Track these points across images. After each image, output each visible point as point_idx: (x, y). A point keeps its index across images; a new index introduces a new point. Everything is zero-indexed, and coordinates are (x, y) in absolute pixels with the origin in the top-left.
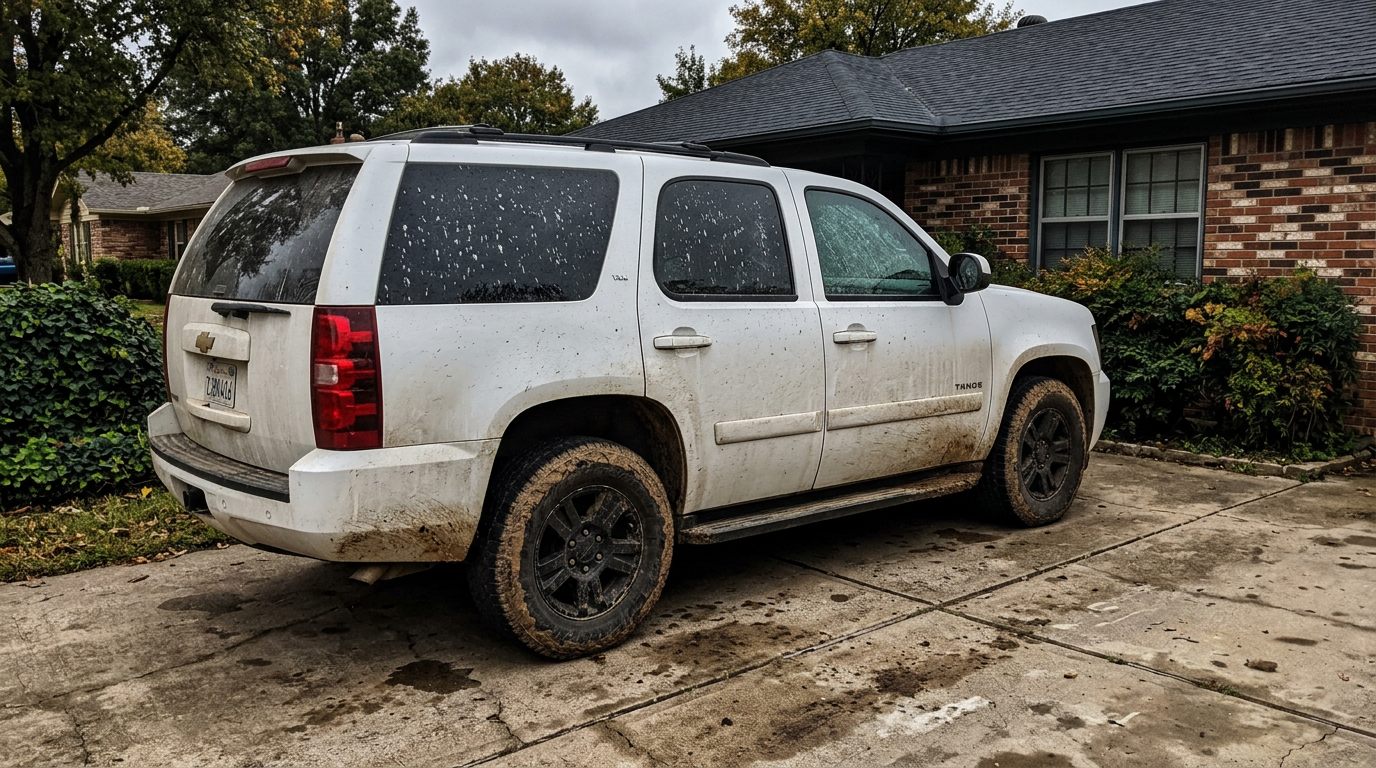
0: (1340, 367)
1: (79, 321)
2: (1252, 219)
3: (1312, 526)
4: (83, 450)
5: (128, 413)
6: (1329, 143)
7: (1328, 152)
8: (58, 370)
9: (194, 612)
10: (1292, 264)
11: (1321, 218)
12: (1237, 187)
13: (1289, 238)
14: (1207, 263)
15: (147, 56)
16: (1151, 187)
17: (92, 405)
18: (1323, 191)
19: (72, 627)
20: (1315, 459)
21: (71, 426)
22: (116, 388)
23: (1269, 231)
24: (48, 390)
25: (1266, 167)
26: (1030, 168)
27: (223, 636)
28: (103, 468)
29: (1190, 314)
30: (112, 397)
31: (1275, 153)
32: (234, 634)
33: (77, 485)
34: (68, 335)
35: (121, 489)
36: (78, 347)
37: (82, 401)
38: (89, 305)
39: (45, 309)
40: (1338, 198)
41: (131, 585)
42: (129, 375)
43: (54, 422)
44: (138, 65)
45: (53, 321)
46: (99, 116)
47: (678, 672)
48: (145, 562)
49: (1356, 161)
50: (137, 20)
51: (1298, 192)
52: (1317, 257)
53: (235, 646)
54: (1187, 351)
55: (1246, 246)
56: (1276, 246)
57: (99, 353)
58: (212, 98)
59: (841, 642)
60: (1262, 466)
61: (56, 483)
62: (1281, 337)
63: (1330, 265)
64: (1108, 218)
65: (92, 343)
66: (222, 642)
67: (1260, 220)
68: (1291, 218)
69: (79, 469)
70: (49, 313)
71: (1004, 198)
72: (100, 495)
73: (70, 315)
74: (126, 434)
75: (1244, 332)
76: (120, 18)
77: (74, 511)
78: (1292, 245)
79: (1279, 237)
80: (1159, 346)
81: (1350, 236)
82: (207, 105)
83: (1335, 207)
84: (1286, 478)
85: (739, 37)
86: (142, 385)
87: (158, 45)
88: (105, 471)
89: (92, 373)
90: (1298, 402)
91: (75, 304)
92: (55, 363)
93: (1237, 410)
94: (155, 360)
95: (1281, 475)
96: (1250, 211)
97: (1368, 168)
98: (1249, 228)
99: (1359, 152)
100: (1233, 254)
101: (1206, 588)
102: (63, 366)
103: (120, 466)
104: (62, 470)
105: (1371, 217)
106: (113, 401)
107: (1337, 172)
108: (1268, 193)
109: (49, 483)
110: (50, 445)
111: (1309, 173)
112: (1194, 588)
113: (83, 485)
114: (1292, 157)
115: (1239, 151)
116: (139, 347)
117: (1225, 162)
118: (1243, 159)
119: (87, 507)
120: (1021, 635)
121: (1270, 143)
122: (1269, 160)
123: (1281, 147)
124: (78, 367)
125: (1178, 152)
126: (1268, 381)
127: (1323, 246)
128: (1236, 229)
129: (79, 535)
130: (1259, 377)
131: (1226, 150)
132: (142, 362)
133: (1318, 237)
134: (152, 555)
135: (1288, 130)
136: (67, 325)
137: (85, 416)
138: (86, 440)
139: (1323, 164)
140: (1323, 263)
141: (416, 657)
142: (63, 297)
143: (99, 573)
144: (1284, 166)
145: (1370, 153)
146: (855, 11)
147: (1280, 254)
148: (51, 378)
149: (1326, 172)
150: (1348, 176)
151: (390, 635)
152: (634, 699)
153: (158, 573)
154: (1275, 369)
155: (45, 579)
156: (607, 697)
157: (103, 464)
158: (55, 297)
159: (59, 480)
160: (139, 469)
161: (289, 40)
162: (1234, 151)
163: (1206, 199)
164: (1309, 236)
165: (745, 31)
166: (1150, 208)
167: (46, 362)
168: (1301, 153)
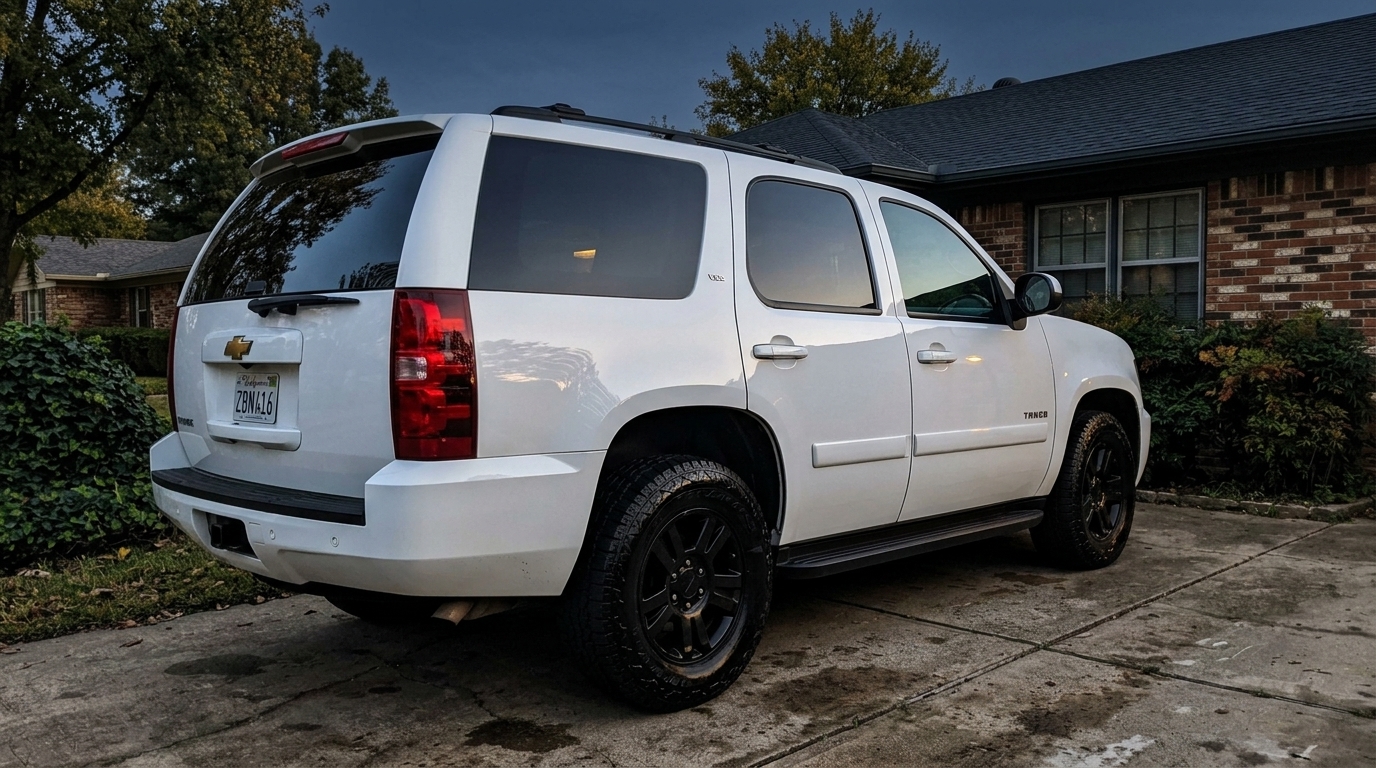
0: (1358, 407)
1: (51, 362)
2: (1254, 262)
3: (1366, 563)
4: (51, 505)
5: (101, 466)
6: (1329, 185)
7: (1330, 194)
8: (25, 416)
9: (210, 677)
10: (1299, 305)
11: (1324, 259)
12: (1238, 230)
13: (1294, 280)
14: (1210, 307)
15: (115, 107)
16: (1149, 232)
17: (61, 455)
18: (1327, 232)
19: (65, 696)
20: (1338, 501)
21: (37, 479)
22: (90, 437)
23: (1273, 273)
24: (12, 437)
25: (1267, 210)
26: (1025, 218)
27: (252, 699)
28: (74, 524)
29: (1204, 356)
30: (85, 446)
31: (1275, 196)
32: (264, 698)
33: (45, 545)
34: (37, 376)
35: (96, 549)
36: (47, 390)
37: (51, 453)
38: (62, 345)
39: (10, 349)
40: (1343, 240)
41: (127, 650)
42: (104, 423)
43: (17, 473)
44: (106, 118)
45: (20, 361)
46: (62, 169)
47: (800, 721)
48: (134, 626)
49: (1358, 202)
50: (106, 72)
51: (1301, 234)
52: (1324, 299)
53: (271, 710)
54: (1200, 394)
55: (1249, 289)
56: (1280, 288)
57: (72, 397)
58: (175, 167)
59: (960, 684)
60: (1287, 509)
61: (21, 543)
62: (1299, 376)
63: (1336, 306)
64: (1105, 265)
65: (63, 386)
66: (254, 706)
67: (1262, 263)
68: (1294, 260)
69: (47, 526)
70: (15, 354)
71: (1000, 247)
72: (71, 557)
73: (40, 356)
74: (100, 488)
75: (1263, 372)
76: (87, 70)
77: (42, 573)
78: (1296, 287)
79: (1283, 280)
80: (1172, 389)
81: (1354, 277)
82: (170, 173)
83: (1338, 249)
84: (1313, 520)
85: (708, 110)
86: (119, 434)
87: (128, 97)
88: (78, 528)
89: (63, 420)
90: (1319, 443)
91: (46, 344)
92: (21, 408)
93: (1256, 452)
94: (134, 406)
95: (1308, 517)
96: (1251, 254)
97: (1370, 207)
98: (1251, 270)
99: (1360, 193)
100: (1234, 298)
101: (1304, 624)
102: (30, 412)
103: (93, 523)
104: (28, 528)
105: (1372, 258)
106: (86, 451)
107: (1339, 213)
108: (1270, 235)
109: (12, 543)
110: (14, 501)
111: (1311, 215)
112: (1294, 623)
113: (51, 545)
114: (1293, 199)
115: (1239, 195)
116: (116, 392)
117: (1224, 206)
118: (1243, 203)
119: (56, 569)
120: (1147, 672)
121: (1270, 184)
122: (1270, 203)
123: (1281, 189)
124: (47, 413)
125: (1175, 197)
126: (1288, 422)
127: (1328, 287)
128: (1239, 272)
129: (52, 598)
130: (1279, 418)
131: (1226, 193)
132: (119, 408)
133: (1322, 278)
134: (142, 617)
135: (1287, 173)
136: (36, 366)
137: (54, 468)
138: (54, 495)
139: (1325, 206)
140: (1328, 305)
141: (492, 715)
142: (30, 335)
143: (83, 638)
144: (1284, 209)
145: (1372, 194)
146: (822, 84)
147: (1283, 297)
148: (16, 425)
149: (1329, 213)
150: (1351, 217)
151: (449, 692)
152: (767, 752)
153: (152, 637)
154: (1294, 408)
155: (20, 645)
156: (732, 751)
157: (73, 520)
158: (23, 335)
159: (25, 538)
160: (116, 525)
161: (265, 95)
162: (1234, 195)
163: (1206, 243)
164: (1313, 277)
165: (714, 102)
166: (1148, 255)
167: (10, 407)
168: (1302, 196)
